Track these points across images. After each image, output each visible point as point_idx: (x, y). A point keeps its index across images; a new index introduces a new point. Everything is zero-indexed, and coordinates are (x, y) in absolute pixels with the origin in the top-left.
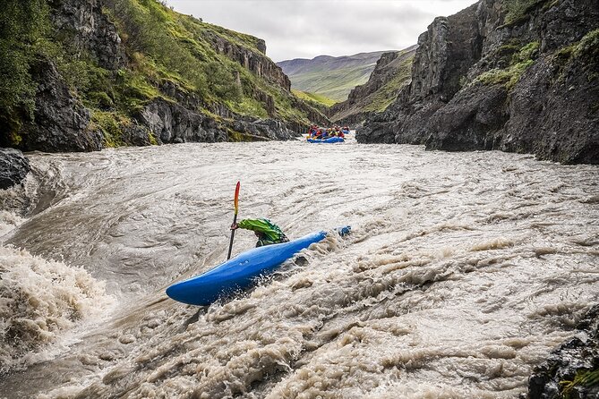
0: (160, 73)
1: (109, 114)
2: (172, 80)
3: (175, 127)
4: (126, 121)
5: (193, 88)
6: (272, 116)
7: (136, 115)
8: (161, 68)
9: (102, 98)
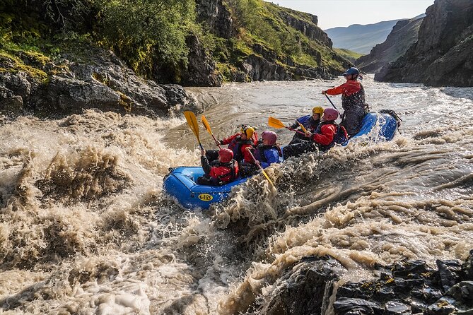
0: (254, 40)
1: (225, 65)
2: (260, 44)
3: (261, 73)
4: (234, 69)
5: (272, 48)
6: (319, 65)
7: (239, 65)
8: (254, 37)
9: (221, 55)
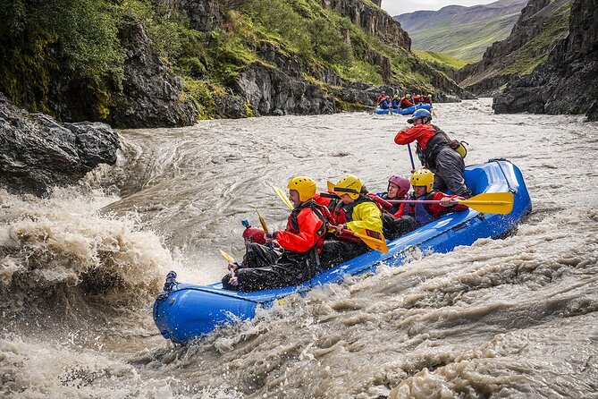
0: (258, 34)
1: (202, 83)
2: (272, 42)
3: (274, 97)
4: (220, 90)
5: (296, 50)
6: (387, 82)
7: (231, 84)
8: (259, 28)
9: (193, 64)
